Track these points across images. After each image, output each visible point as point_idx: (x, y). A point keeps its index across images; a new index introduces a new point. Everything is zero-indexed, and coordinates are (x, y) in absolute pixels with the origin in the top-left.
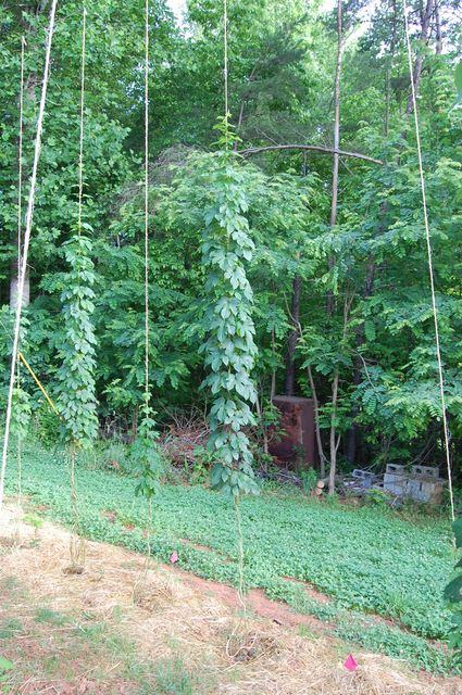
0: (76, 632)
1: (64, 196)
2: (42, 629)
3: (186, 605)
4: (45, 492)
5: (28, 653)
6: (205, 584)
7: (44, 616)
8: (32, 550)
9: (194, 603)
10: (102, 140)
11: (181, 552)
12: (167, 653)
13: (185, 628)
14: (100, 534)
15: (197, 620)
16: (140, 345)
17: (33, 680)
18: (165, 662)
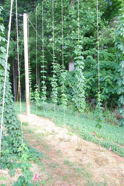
0: (75, 169)
1: (83, 36)
2: (65, 166)
3: (112, 165)
4: (75, 126)
5: (59, 174)
6: (121, 158)
7: (66, 163)
8: (68, 143)
9: (115, 165)
10: (93, 16)
11: (115, 147)
12: (102, 180)
13: (110, 172)
14: (90, 139)
15: (115, 171)
16: (106, 81)
17: (59, 182)
18: (101, 182)
